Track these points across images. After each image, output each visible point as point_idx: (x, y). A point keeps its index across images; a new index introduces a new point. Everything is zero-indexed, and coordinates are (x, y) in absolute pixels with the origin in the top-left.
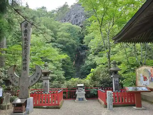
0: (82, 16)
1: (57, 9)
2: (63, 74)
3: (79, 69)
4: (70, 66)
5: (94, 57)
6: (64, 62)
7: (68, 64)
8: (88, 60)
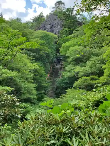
0: (58, 26)
1: (31, 19)
2: (34, 87)
3: (53, 82)
4: (43, 79)
5: (74, 68)
6: (36, 73)
7: (41, 76)
8: (66, 71)
